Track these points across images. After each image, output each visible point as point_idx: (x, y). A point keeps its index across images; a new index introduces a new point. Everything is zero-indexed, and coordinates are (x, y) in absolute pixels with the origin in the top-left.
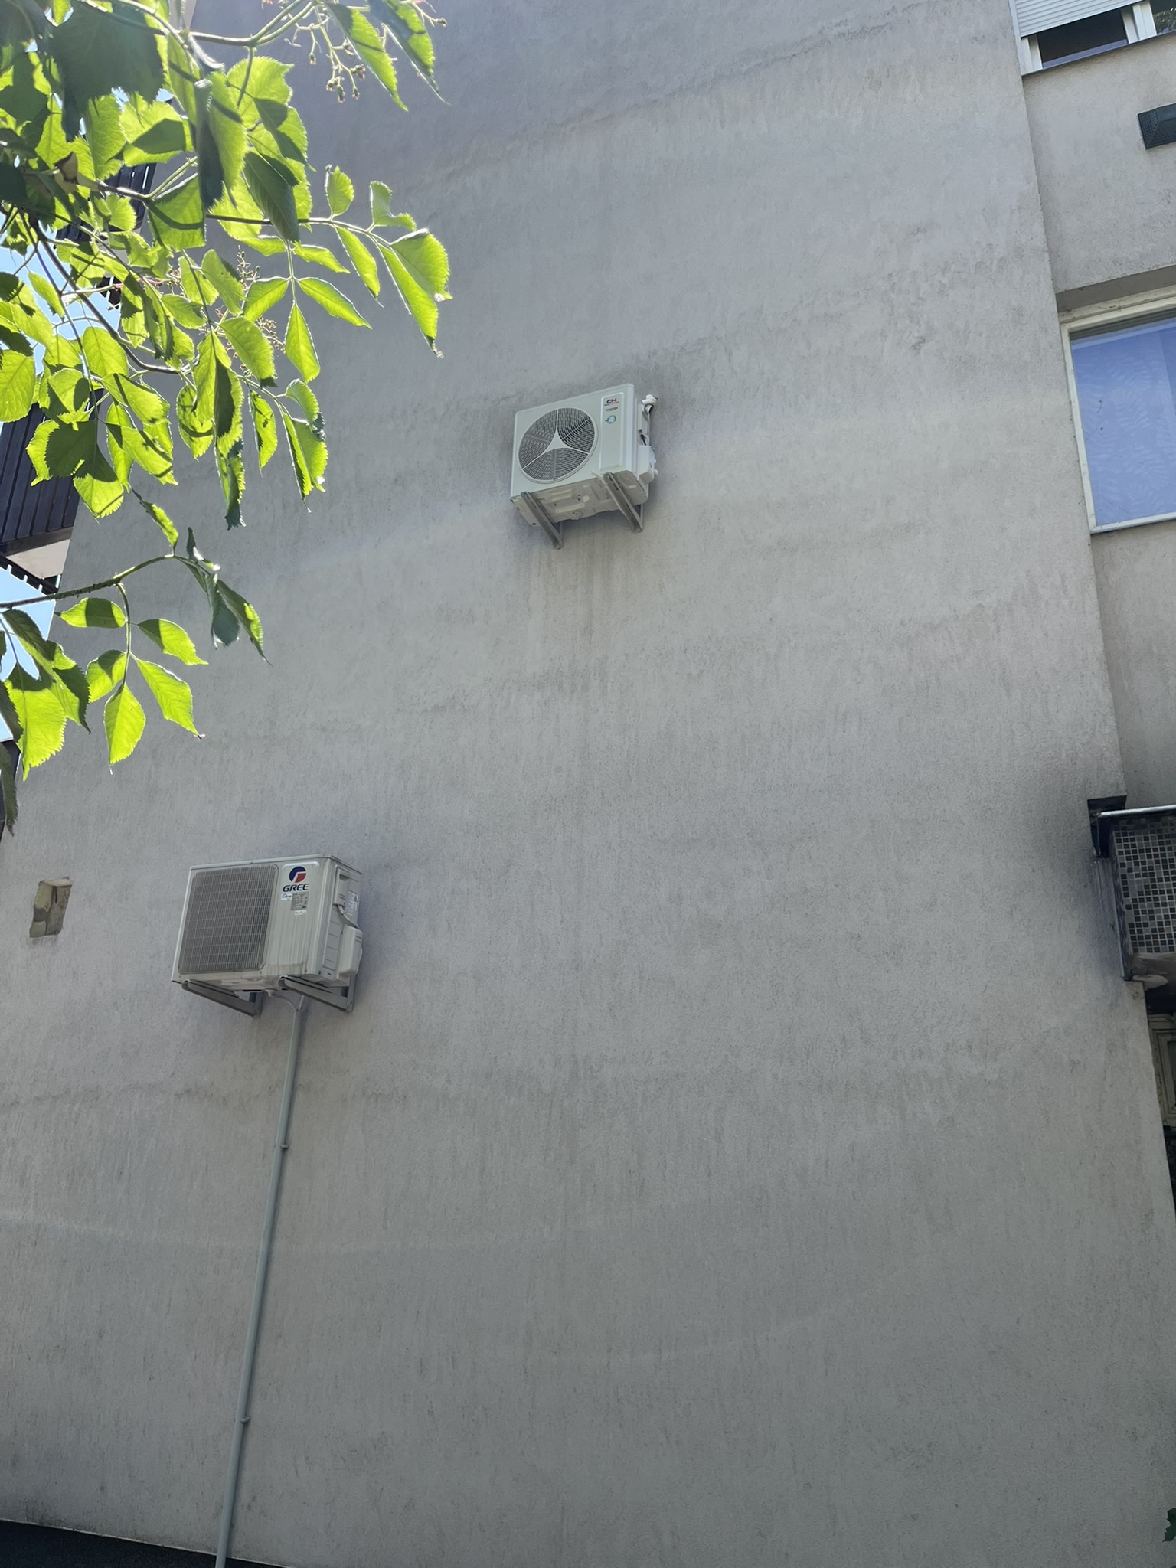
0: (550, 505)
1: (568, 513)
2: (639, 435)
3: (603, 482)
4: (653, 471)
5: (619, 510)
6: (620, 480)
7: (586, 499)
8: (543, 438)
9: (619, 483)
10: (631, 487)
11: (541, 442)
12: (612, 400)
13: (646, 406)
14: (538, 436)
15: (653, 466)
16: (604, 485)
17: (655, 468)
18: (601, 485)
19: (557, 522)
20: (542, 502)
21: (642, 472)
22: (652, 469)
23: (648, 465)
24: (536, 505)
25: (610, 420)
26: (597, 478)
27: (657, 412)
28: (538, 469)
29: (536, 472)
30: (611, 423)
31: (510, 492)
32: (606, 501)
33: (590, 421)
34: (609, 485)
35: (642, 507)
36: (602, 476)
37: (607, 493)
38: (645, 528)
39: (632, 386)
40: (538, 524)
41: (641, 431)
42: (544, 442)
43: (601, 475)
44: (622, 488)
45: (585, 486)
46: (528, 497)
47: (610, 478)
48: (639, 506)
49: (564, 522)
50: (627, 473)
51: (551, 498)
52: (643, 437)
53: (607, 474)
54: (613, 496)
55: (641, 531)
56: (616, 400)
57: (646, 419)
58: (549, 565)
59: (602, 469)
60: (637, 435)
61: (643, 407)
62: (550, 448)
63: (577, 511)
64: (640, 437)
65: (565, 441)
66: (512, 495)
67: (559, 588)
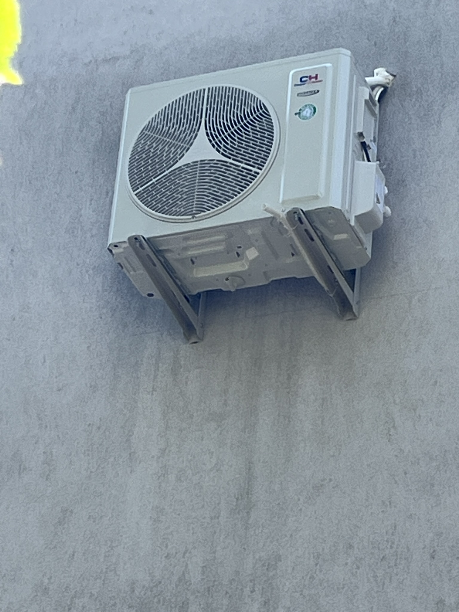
0: (182, 261)
1: (217, 278)
2: (357, 142)
3: (287, 226)
4: (383, 209)
5: (313, 278)
6: (318, 225)
7: (252, 254)
8: (178, 138)
9: (315, 229)
10: (337, 237)
11: (171, 145)
12: (310, 78)
13: (373, 88)
14: (167, 134)
15: (382, 201)
16: (287, 231)
17: (387, 203)
18: (282, 231)
19: (195, 293)
20: (168, 256)
21: (360, 210)
22: (381, 206)
23: (373, 199)
24: (156, 261)
25: (304, 113)
26: (273, 218)
27: (393, 102)
28: (163, 195)
29: (159, 201)
30: (305, 118)
31: (107, 235)
32: (291, 260)
33: (266, 114)
34: (297, 231)
35: (357, 273)
36: (283, 215)
37: (293, 246)
38: (363, 315)
39: (349, 53)
40: (157, 295)
41: (361, 135)
42: (177, 147)
43: (282, 213)
44: (322, 239)
45: (250, 232)
46: (141, 245)
47: (300, 219)
48: (353, 272)
49: (208, 293)
50: (331, 210)
51: (185, 249)
52: (364, 145)
53: (294, 212)
54: (303, 252)
55: (355, 318)
56: (316, 77)
57: (373, 113)
58: (174, 373)
59: (284, 202)
60: (354, 143)
61: (367, 91)
62: (188, 158)
63: (233, 275)
64: (359, 146)
65: (217, 147)
66: (111, 240)
67: (191, 417)
